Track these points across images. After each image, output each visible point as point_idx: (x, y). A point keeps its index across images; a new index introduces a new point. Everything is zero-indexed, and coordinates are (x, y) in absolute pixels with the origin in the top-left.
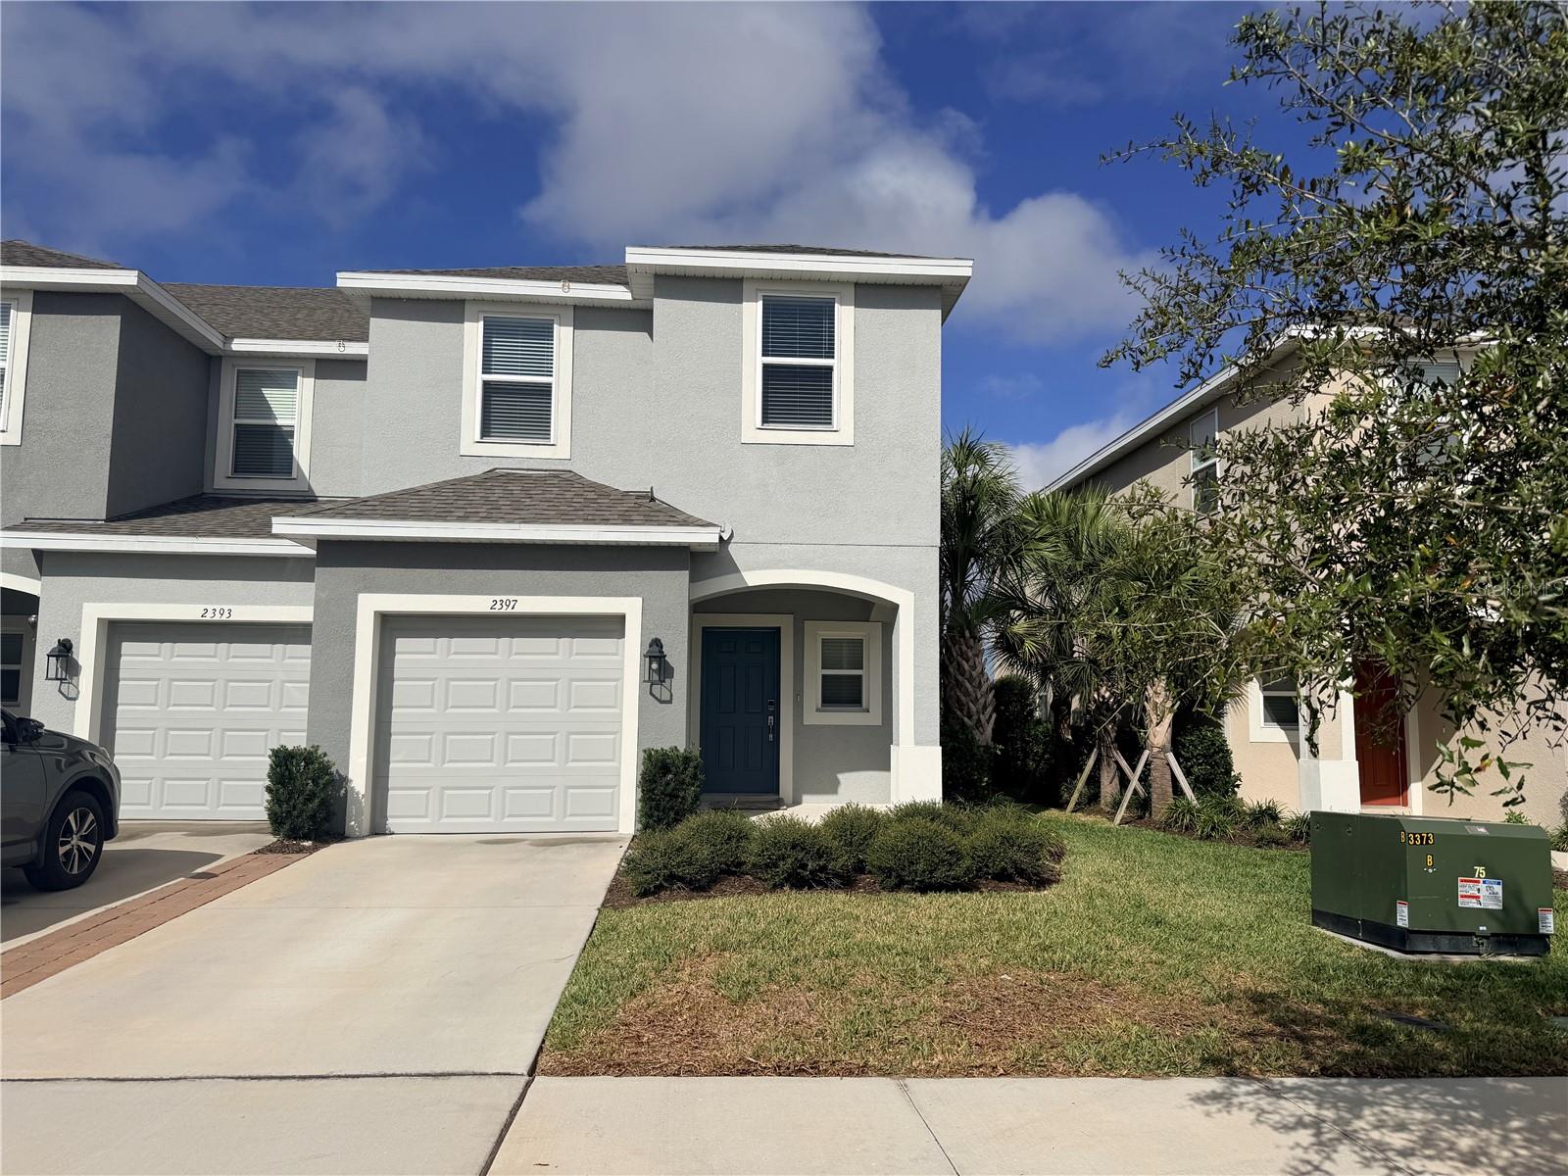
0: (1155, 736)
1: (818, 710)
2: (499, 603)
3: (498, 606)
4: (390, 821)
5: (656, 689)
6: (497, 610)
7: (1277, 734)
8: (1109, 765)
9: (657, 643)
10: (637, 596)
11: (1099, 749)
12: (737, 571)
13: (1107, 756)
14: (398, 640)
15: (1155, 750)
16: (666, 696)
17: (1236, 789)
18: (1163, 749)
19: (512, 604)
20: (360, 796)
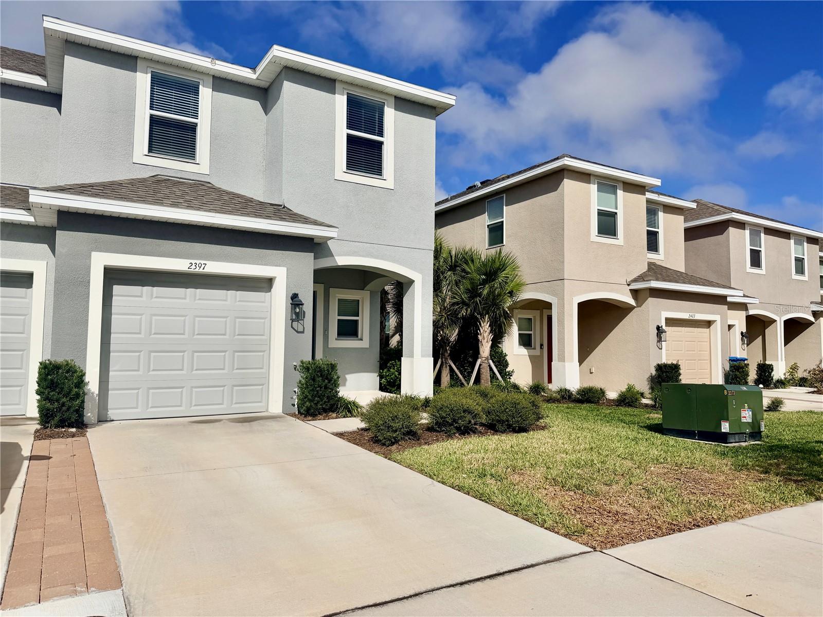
0: (484, 352)
1: (336, 340)
2: (194, 265)
3: (193, 267)
4: (110, 412)
5: (295, 324)
6: (193, 270)
7: (524, 351)
8: (446, 367)
9: (295, 297)
10: (283, 266)
11: (442, 359)
12: (332, 256)
13: (446, 363)
14: (115, 287)
15: (484, 359)
16: (301, 329)
17: (511, 377)
18: (487, 358)
19: (203, 266)
20: (95, 395)
